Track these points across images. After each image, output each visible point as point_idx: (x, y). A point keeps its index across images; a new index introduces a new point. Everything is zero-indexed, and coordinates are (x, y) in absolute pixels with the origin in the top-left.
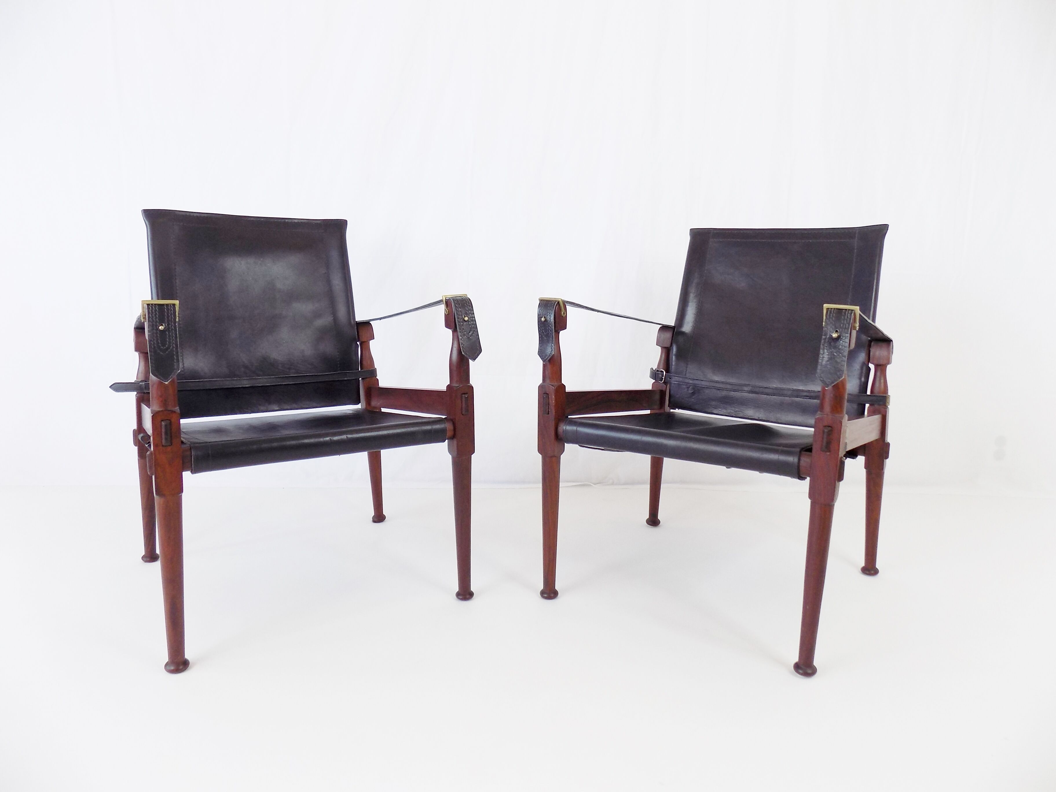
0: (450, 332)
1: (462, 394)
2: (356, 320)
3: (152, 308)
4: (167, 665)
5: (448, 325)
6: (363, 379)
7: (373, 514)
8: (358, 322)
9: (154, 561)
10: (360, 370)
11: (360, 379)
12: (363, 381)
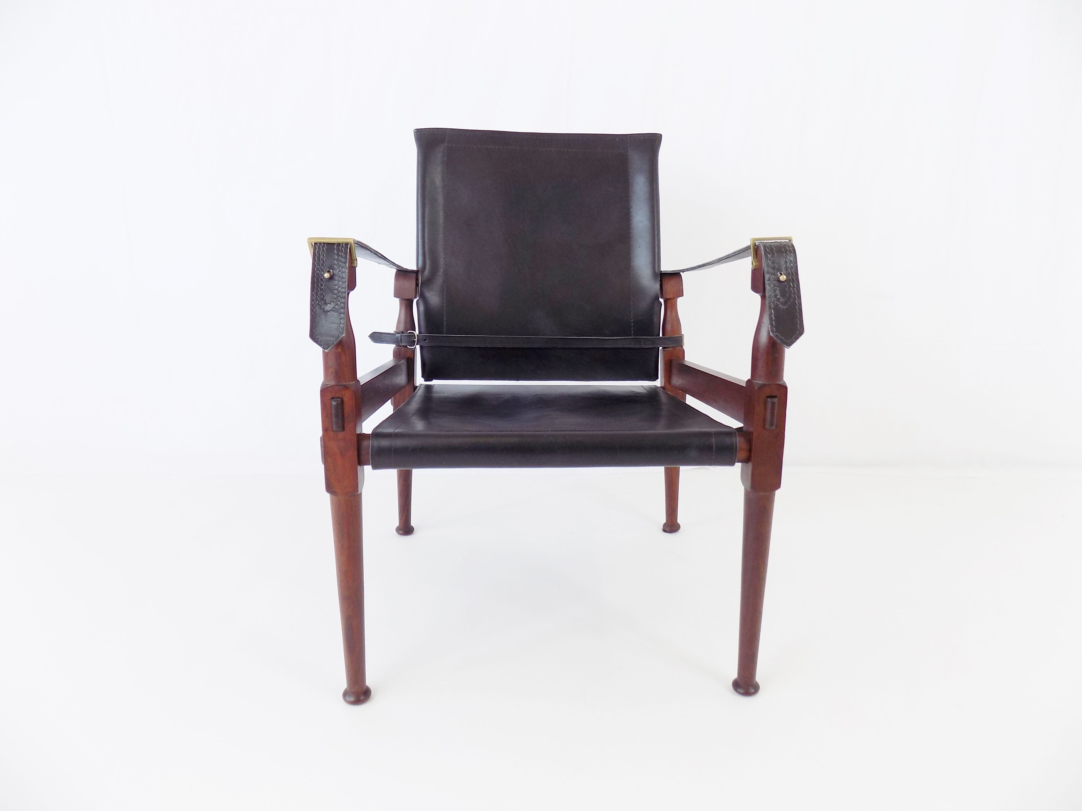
0: (757, 298)
1: (767, 397)
2: (661, 270)
3: (319, 248)
4: (345, 694)
5: (755, 288)
6: (664, 348)
7: (665, 521)
8: (662, 272)
9: (407, 535)
10: (661, 335)
11: (661, 348)
12: (664, 351)
